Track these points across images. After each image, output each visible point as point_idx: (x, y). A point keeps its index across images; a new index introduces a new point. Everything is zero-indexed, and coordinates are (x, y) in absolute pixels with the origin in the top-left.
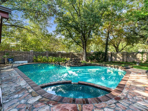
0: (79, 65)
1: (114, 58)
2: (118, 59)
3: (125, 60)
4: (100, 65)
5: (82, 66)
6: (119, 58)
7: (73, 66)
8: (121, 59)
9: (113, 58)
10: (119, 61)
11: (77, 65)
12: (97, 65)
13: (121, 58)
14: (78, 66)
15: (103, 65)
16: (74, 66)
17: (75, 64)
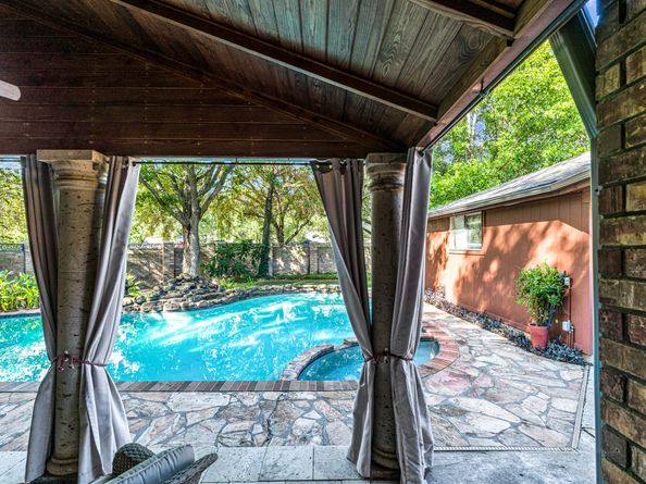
0: (224, 299)
1: (282, 264)
2: (294, 267)
3: (314, 268)
4: (283, 291)
5: (234, 300)
6: (296, 261)
7: (202, 307)
8: (301, 266)
9: (280, 261)
10: (298, 273)
11: (216, 301)
12: (276, 292)
13: (303, 262)
14: (221, 302)
15: (294, 288)
16: (206, 307)
17: (206, 298)
